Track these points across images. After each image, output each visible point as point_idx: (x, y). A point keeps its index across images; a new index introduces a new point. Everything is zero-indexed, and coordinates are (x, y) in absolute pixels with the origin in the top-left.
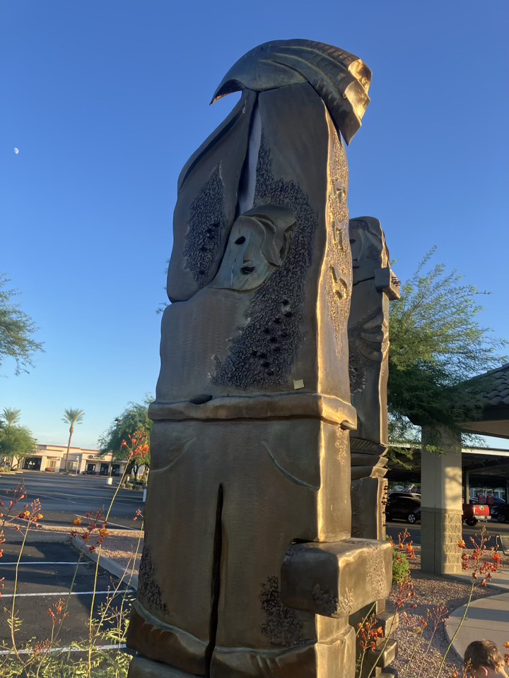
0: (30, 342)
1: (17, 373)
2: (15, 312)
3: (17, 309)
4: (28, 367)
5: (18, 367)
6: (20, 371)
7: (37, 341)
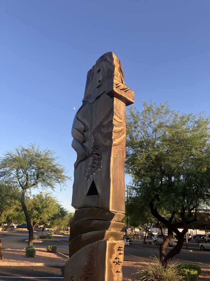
0: (66, 177)
1: (61, 190)
2: (58, 165)
3: (59, 164)
4: (65, 188)
5: (61, 188)
6: (62, 189)
7: (69, 176)
